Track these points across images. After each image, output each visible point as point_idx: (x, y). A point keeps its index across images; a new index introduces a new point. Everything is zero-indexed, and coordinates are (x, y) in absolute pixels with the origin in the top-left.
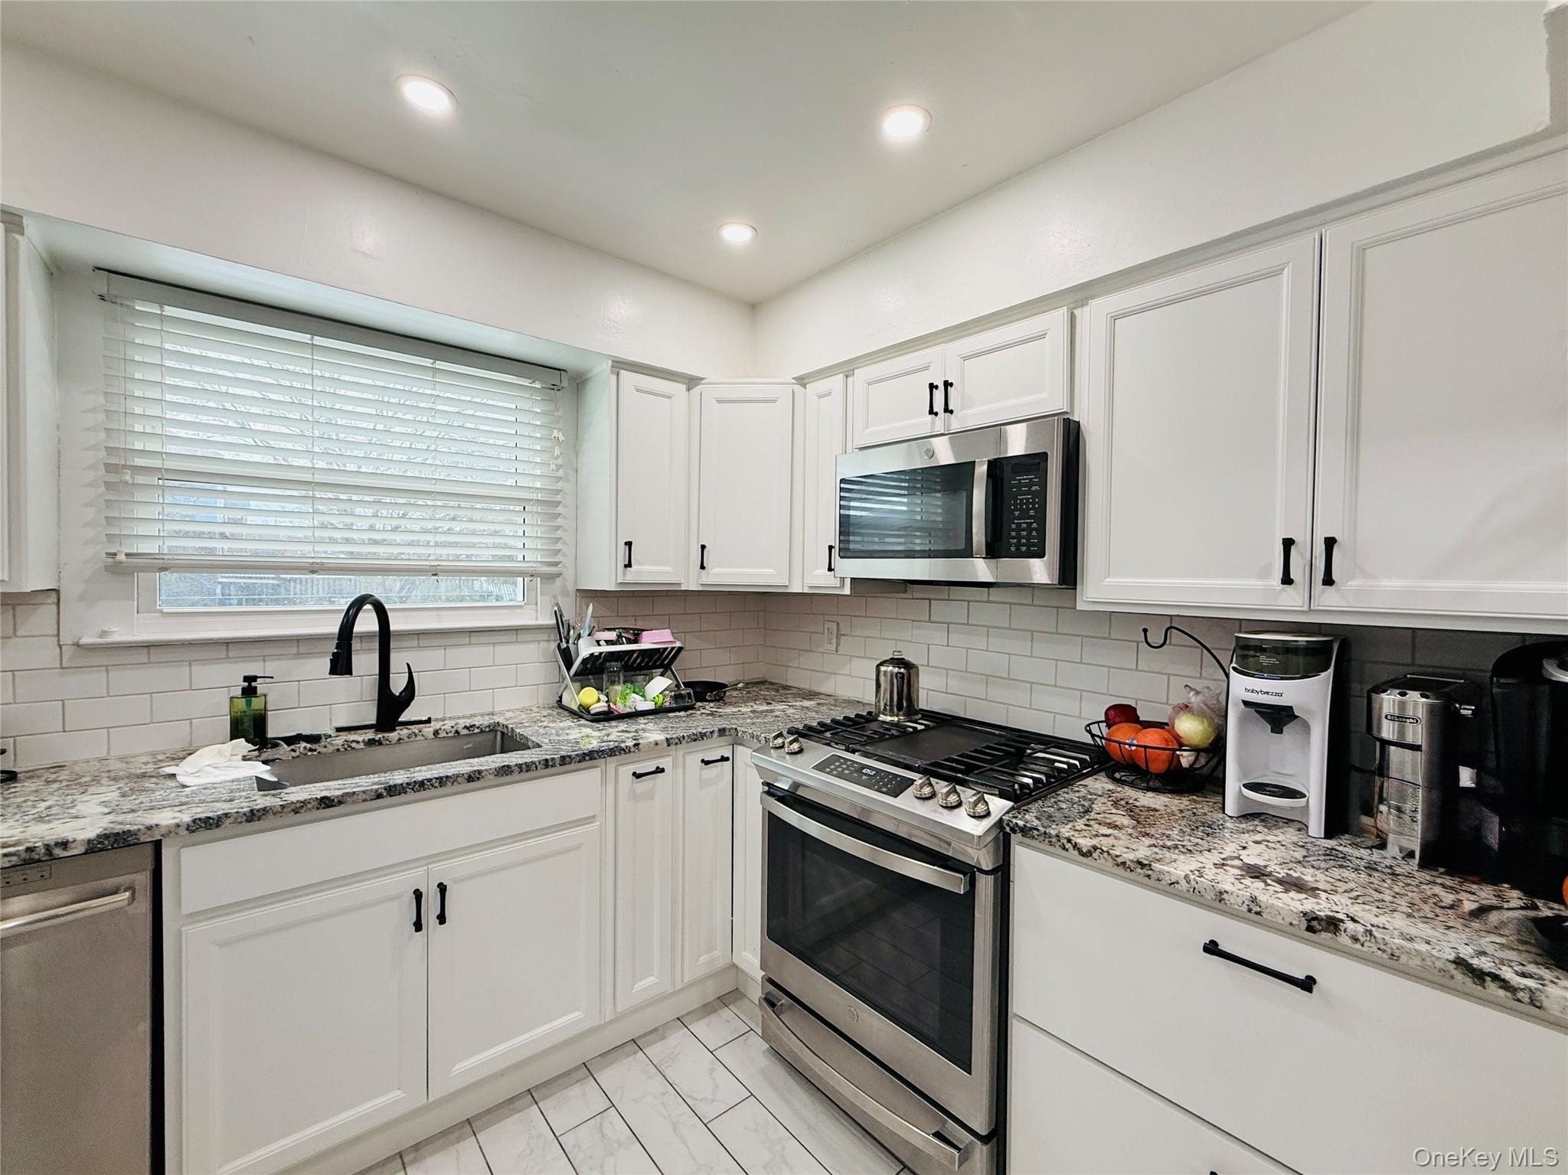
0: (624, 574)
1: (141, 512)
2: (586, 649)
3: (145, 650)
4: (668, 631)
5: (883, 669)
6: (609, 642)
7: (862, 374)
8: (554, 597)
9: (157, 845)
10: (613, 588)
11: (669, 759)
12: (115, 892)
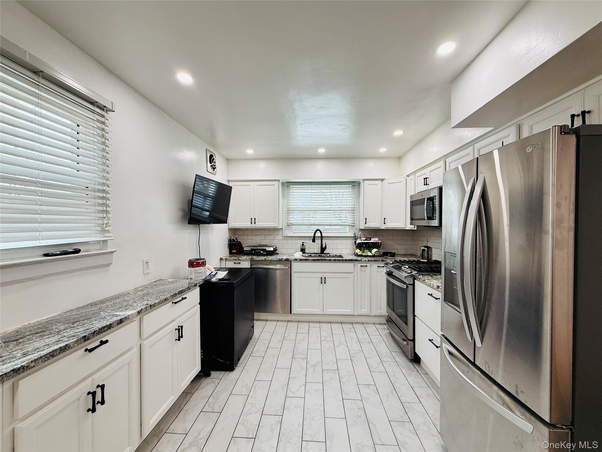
0: (365, 225)
1: (291, 217)
2: (358, 241)
3: (291, 237)
4: (377, 238)
5: (421, 248)
6: (364, 240)
7: (417, 175)
8: (354, 230)
9: (291, 261)
10: (363, 228)
11: (369, 264)
12: (287, 266)
